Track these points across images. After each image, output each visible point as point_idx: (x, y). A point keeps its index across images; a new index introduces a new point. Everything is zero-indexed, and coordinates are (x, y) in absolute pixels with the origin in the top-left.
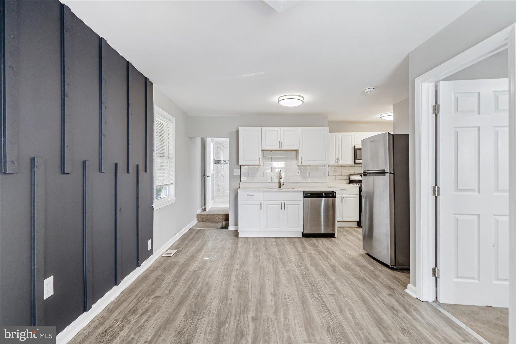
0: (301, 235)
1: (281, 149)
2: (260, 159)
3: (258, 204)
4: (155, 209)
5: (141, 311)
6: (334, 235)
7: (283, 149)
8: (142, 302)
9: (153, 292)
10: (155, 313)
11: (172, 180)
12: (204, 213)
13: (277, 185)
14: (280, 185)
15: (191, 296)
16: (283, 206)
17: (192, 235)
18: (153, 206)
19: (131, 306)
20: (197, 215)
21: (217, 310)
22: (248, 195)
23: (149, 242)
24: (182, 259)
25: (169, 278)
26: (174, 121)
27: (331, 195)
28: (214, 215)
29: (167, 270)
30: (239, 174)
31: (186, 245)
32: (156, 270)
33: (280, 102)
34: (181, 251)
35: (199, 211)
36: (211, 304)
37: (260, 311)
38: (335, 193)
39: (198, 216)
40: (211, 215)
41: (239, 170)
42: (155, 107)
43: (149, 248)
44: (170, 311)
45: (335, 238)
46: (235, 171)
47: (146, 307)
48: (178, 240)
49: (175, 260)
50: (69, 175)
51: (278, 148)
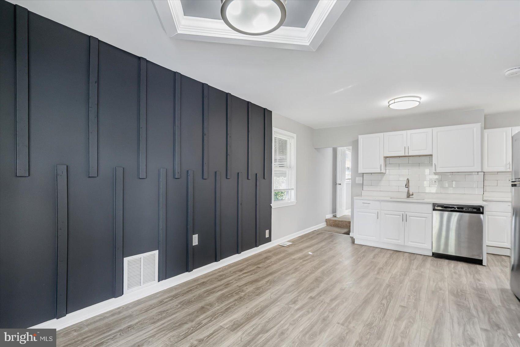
0: (431, 254)
1: (407, 154)
2: (381, 166)
3: (375, 213)
4: (273, 207)
5: (245, 271)
6: (482, 262)
7: (410, 154)
8: (249, 267)
9: (259, 264)
10: (252, 274)
11: (293, 186)
12: (335, 219)
13: (405, 195)
14: (409, 195)
15: (279, 273)
16: (405, 218)
17: (313, 235)
18: (271, 205)
19: (241, 267)
20: (326, 219)
21: (290, 285)
22: (364, 203)
23: (267, 232)
24: (291, 250)
25: (274, 259)
26: (295, 137)
27: (475, 210)
28: (342, 221)
29: (275, 254)
30: (362, 182)
31: (302, 242)
32: (269, 252)
33: (390, 106)
34: (295, 244)
35: (329, 216)
36: (288, 281)
37: (321, 295)
38: (483, 207)
39: (327, 221)
40: (339, 221)
41: (362, 178)
42: (274, 129)
43: (267, 236)
44: (260, 276)
45: (483, 265)
46: (357, 178)
47: (249, 270)
48: (299, 237)
49: (286, 249)
50: (206, 180)
51: (403, 154)
